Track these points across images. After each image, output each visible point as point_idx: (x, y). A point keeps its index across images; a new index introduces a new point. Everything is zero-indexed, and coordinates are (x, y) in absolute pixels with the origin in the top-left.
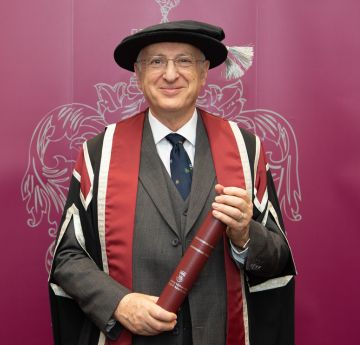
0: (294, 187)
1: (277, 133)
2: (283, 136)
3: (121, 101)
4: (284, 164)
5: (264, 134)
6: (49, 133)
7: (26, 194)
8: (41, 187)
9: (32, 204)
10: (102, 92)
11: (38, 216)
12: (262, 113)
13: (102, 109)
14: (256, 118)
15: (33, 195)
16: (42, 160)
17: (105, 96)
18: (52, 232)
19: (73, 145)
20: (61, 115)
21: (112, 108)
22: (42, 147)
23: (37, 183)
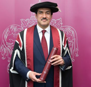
0: (76, 47)
1: (71, 32)
2: (73, 33)
3: (28, 24)
4: (73, 41)
5: (68, 33)
6: (8, 33)
7: (1, 50)
8: (6, 48)
9: (3, 53)
10: (23, 21)
11: (5, 56)
12: (67, 27)
13: (23, 26)
14: (65, 28)
15: (3, 50)
16: (6, 40)
17: (23, 23)
18: (9, 61)
19: (15, 36)
20: (11, 28)
21: (26, 26)
22: (6, 37)
23: (4, 47)
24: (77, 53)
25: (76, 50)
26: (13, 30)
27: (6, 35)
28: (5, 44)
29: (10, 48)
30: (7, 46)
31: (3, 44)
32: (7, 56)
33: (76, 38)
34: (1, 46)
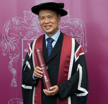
24: (85, 49)
25: (84, 45)
26: (15, 23)
27: (7, 28)
28: (6, 38)
29: (12, 43)
30: (8, 41)
31: (4, 38)
32: (8, 52)
33: (84, 31)
34: (2, 40)
